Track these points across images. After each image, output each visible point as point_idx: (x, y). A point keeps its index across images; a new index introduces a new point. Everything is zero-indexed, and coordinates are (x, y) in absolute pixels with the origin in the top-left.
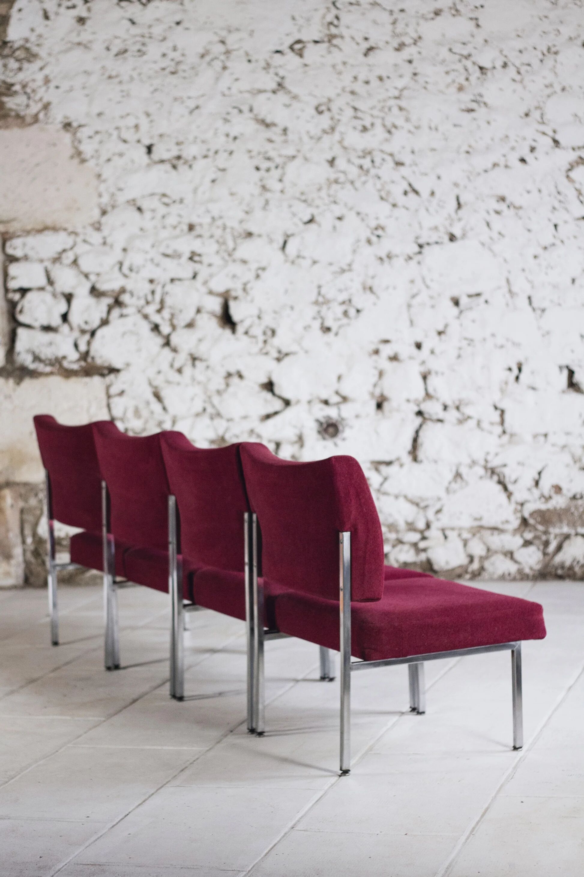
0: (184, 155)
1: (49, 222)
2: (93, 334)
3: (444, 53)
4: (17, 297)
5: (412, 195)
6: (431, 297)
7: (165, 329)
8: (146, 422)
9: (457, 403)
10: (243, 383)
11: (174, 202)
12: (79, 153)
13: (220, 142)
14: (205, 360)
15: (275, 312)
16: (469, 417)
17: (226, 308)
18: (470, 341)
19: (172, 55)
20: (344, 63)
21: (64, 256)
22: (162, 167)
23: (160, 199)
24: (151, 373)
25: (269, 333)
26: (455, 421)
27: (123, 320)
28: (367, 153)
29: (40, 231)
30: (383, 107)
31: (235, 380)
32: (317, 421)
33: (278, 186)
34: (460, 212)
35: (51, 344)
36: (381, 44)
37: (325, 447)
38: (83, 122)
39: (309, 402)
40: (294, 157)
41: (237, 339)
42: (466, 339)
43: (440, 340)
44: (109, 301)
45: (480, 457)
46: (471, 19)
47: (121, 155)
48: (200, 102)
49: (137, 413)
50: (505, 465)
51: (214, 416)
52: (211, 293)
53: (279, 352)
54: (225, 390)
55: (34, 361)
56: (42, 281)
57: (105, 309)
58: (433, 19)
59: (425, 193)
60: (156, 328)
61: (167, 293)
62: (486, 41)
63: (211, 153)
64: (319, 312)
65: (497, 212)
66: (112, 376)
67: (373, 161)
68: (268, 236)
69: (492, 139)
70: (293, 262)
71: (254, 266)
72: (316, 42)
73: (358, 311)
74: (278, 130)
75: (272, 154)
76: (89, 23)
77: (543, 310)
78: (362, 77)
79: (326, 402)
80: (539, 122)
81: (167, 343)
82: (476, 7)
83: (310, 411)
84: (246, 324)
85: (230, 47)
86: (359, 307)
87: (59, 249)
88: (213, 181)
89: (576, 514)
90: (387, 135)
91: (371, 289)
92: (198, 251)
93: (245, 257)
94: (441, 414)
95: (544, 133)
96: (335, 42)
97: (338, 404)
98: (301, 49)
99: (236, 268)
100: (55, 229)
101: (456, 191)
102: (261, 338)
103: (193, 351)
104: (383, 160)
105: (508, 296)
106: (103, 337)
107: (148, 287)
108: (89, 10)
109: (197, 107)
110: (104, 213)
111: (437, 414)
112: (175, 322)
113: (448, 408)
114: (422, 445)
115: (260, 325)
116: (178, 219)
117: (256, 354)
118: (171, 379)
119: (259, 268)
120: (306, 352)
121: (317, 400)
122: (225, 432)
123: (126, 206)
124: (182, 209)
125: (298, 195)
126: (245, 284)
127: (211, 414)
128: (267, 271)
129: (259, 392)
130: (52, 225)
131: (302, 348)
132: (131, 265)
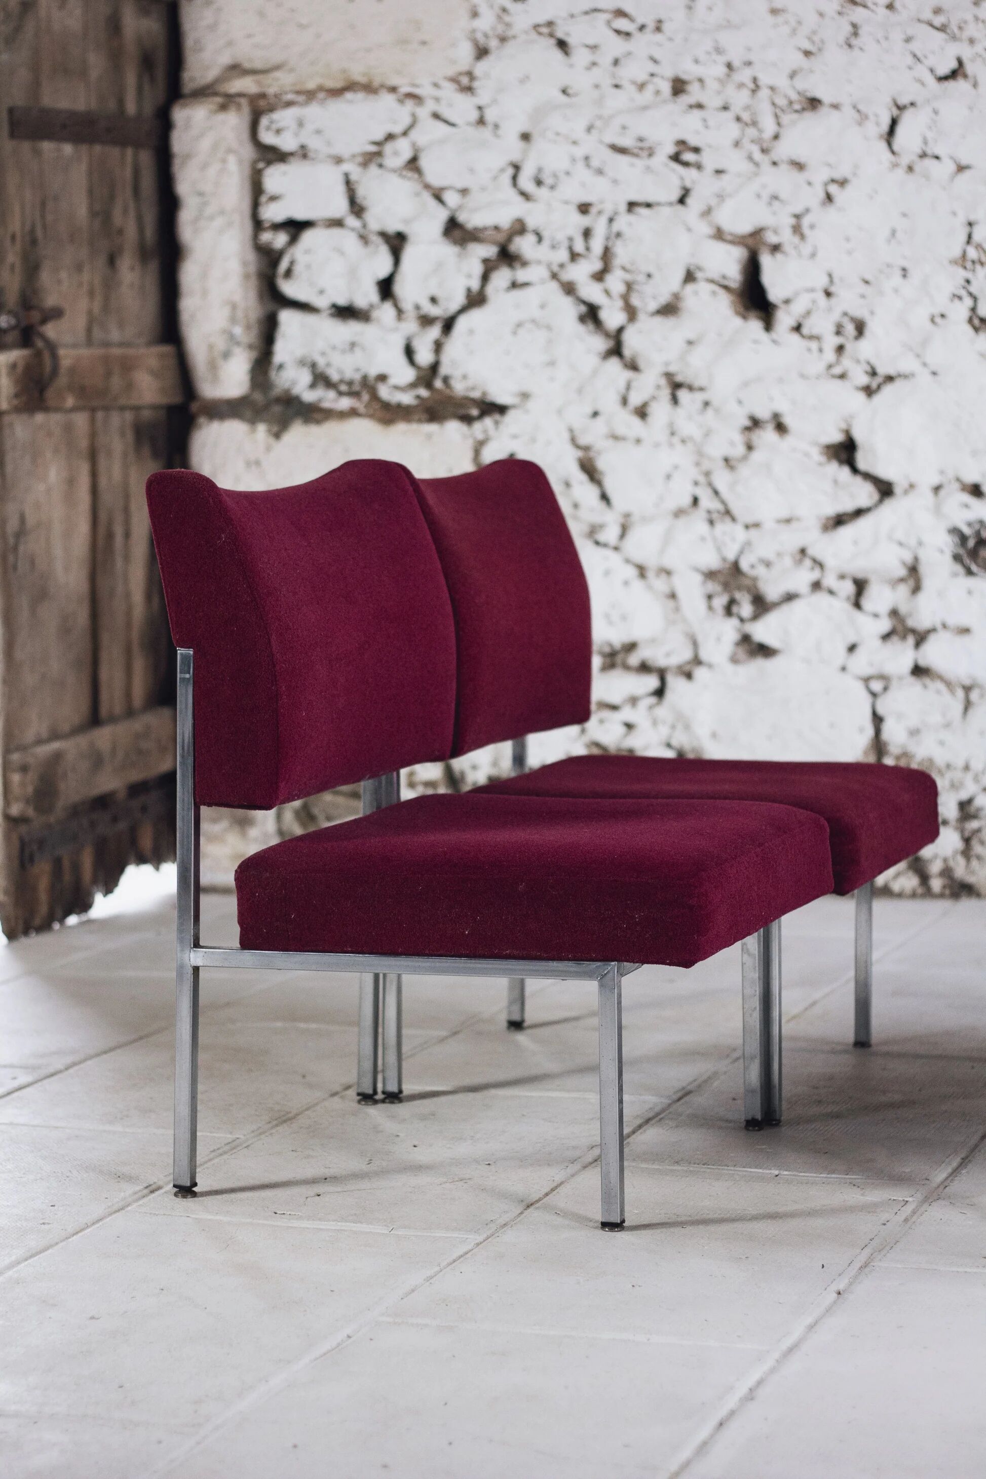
1: (357, 73)
2: (448, 325)
4: (280, 240)
7: (613, 317)
10: (789, 441)
11: (642, 28)
14: (701, 389)
15: (866, 282)
17: (752, 269)
21: (388, 148)
23: (608, 23)
24: (577, 416)
25: (850, 329)
27: (516, 293)
29: (336, 92)
31: (768, 435)
32: (955, 531)
35: (353, 345)
37: (971, 591)
39: (937, 489)
41: (775, 342)
44: (490, 251)
51: (715, 516)
52: (719, 235)
53: (873, 373)
54: (744, 458)
55: (313, 386)
56: (339, 206)
57: (477, 269)
60: (591, 315)
61: (618, 236)
64: (967, 282)
66: (488, 422)
68: (854, 106)
70: (910, 168)
71: (819, 175)
79: (976, 490)
83: (937, 510)
84: (798, 308)
87: (379, 136)
92: (693, 141)
93: (802, 155)
99: (777, 180)
100: (369, 89)
102: (831, 341)
103: (672, 369)
106: (471, 332)
107: (576, 221)
110: (482, 52)
112: (635, 301)
115: (830, 310)
116: (652, 67)
117: (818, 377)
118: (621, 430)
119: (833, 181)
120: (934, 374)
121: (957, 486)
122: (741, 552)
123: (534, 35)
124: (660, 45)
125: (928, 15)
126: (797, 217)
127: (709, 512)
128: (849, 188)
129: (820, 464)
130: (362, 79)
131: (925, 365)
132: (540, 170)
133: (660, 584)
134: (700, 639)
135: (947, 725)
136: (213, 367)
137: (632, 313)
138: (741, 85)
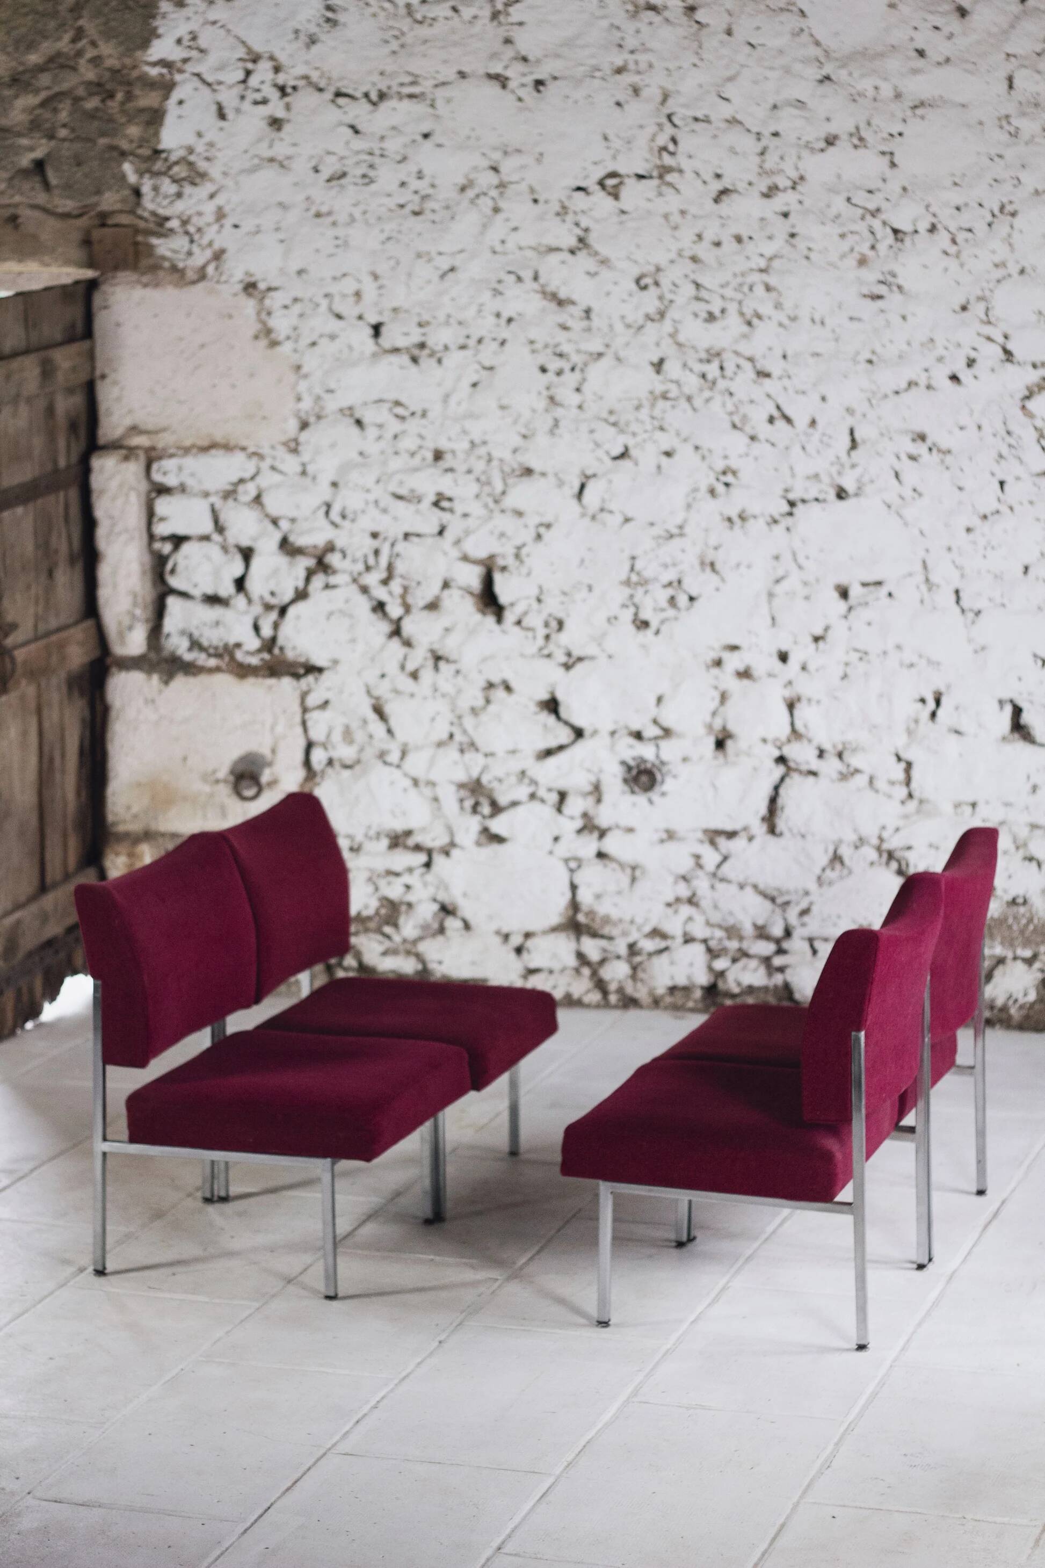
0: (430, 343)
1: (219, 438)
2: (283, 611)
3: (839, 204)
4: (167, 548)
5: (780, 424)
6: (805, 584)
7: (394, 610)
8: (361, 750)
9: (840, 747)
10: (512, 699)
11: (413, 414)
12: (269, 331)
13: (486, 326)
14: (454, 662)
15: (564, 593)
16: (857, 771)
17: (488, 582)
18: (864, 655)
19: (414, 184)
20: (683, 213)
21: (241, 488)
22: (393, 358)
23: (390, 410)
24: (371, 676)
25: (554, 624)
26: (835, 776)
27: (328, 592)
28: (713, 355)
29: (205, 449)
30: (741, 285)
31: (500, 693)
32: (623, 763)
33: (575, 399)
34: (853, 453)
35: (217, 623)
36: (741, 186)
37: (634, 805)
38: (274, 285)
39: (613, 733)
40: (600, 355)
41: (504, 632)
42: (856, 650)
43: (817, 649)
44: (311, 562)
45: (871, 833)
46: (883, 153)
47: (333, 337)
48: (457, 262)
49: (348, 735)
50: (909, 848)
51: (465, 748)
52: (465, 558)
53: (569, 655)
54: (484, 708)
55: (190, 649)
56: (207, 526)
57: (302, 574)
58: (822, 150)
59: (801, 422)
60: (380, 607)
61: (398, 555)
62: (904, 189)
63: (472, 342)
64: (632, 596)
65: (913, 458)
66: (310, 678)
67: (722, 368)
68: (556, 475)
69: (909, 344)
70: (593, 518)
71: (532, 520)
72: (640, 177)
73: (692, 599)
74: (577, 311)
75: (565, 348)
76: (287, 128)
77: (978, 613)
78: (709, 236)
79: (638, 736)
80: (982, 322)
81: (396, 632)
82: (891, 135)
83: (612, 748)
84: (519, 609)
85: (506, 179)
86: (694, 594)
87: (235, 479)
88: (474, 385)
89: (1015, 927)
90: (745, 329)
91: (712, 565)
92: (448, 493)
93: (521, 506)
94: (815, 764)
95: (989, 339)
96: (669, 178)
97: (656, 738)
98: (616, 187)
99: (505, 523)
100: (227, 447)
101: (850, 421)
102: (542, 632)
103: (436, 647)
104: (738, 366)
105: (924, 588)
106: (298, 617)
107: (370, 544)
108: (288, 107)
109: (452, 269)
110: (304, 425)
111: (808, 763)
112: (410, 600)
113: (826, 755)
114: (782, 808)
115: (539, 612)
116: (419, 442)
117: (533, 656)
118: (400, 687)
119: (541, 525)
120: (610, 657)
121: (625, 732)
122: (481, 773)
123: (339, 416)
124: (425, 427)
125: (604, 415)
126: (519, 548)
127: (461, 744)
128: (553, 530)
129: (536, 713)
130: (223, 441)
131: (603, 651)
132: (344, 509)
133: (427, 791)
134: (455, 829)
135: (619, 893)
136: (121, 635)
137: (407, 608)
138: (479, 457)
